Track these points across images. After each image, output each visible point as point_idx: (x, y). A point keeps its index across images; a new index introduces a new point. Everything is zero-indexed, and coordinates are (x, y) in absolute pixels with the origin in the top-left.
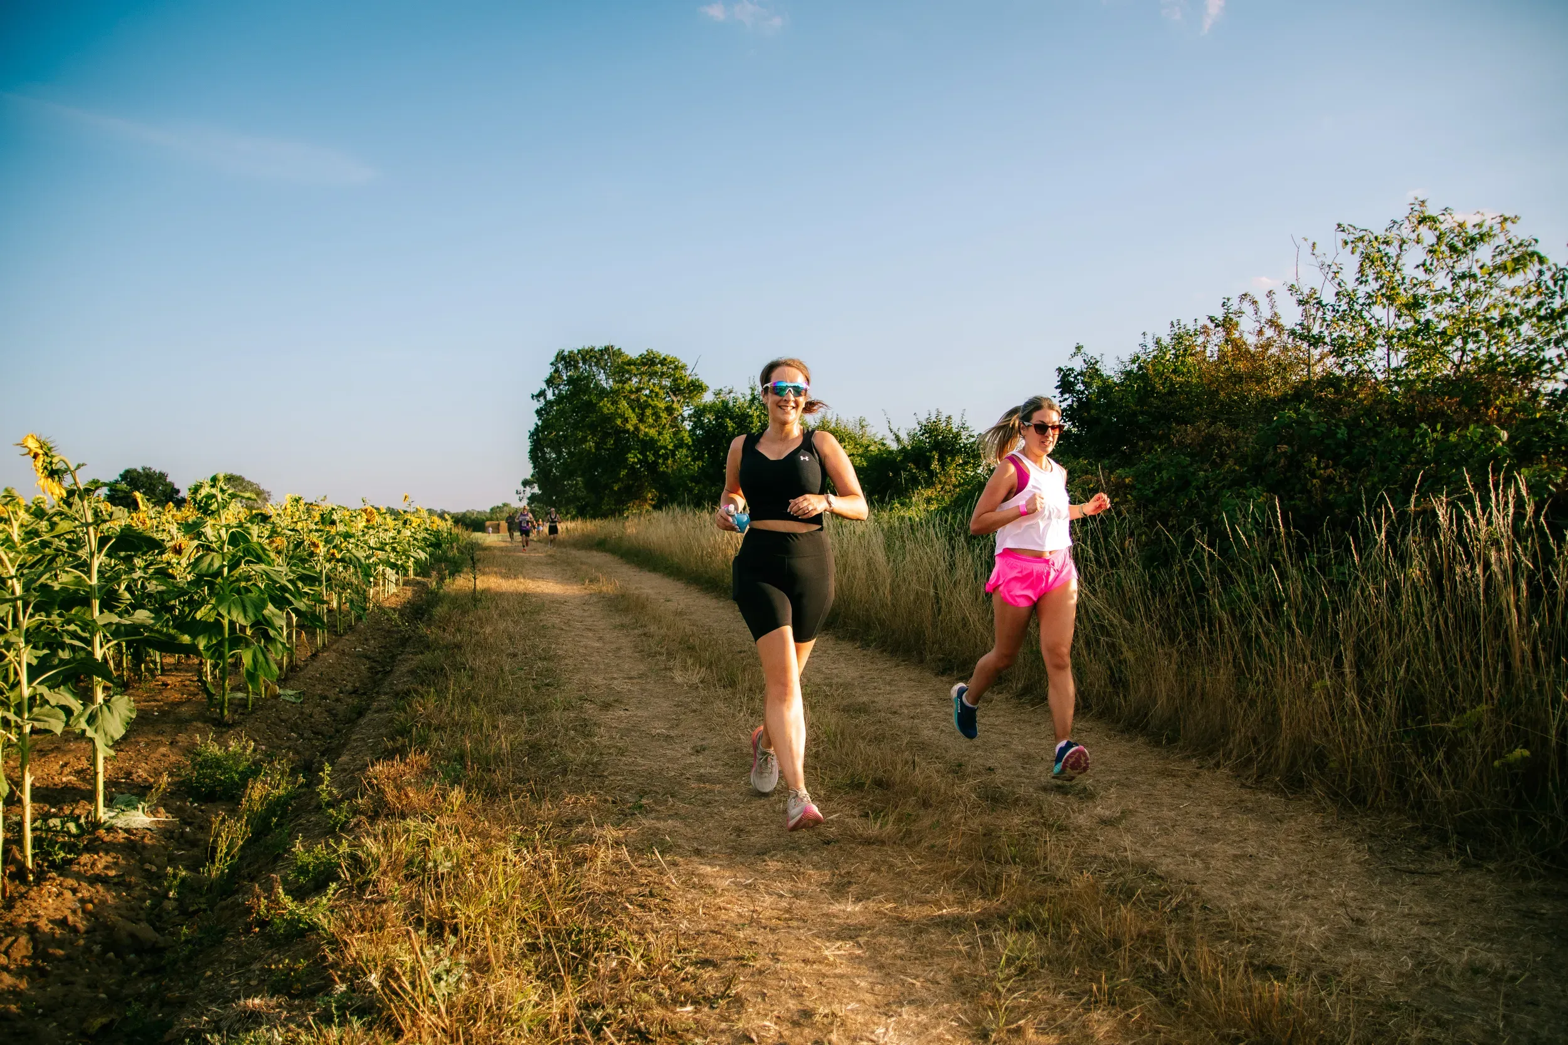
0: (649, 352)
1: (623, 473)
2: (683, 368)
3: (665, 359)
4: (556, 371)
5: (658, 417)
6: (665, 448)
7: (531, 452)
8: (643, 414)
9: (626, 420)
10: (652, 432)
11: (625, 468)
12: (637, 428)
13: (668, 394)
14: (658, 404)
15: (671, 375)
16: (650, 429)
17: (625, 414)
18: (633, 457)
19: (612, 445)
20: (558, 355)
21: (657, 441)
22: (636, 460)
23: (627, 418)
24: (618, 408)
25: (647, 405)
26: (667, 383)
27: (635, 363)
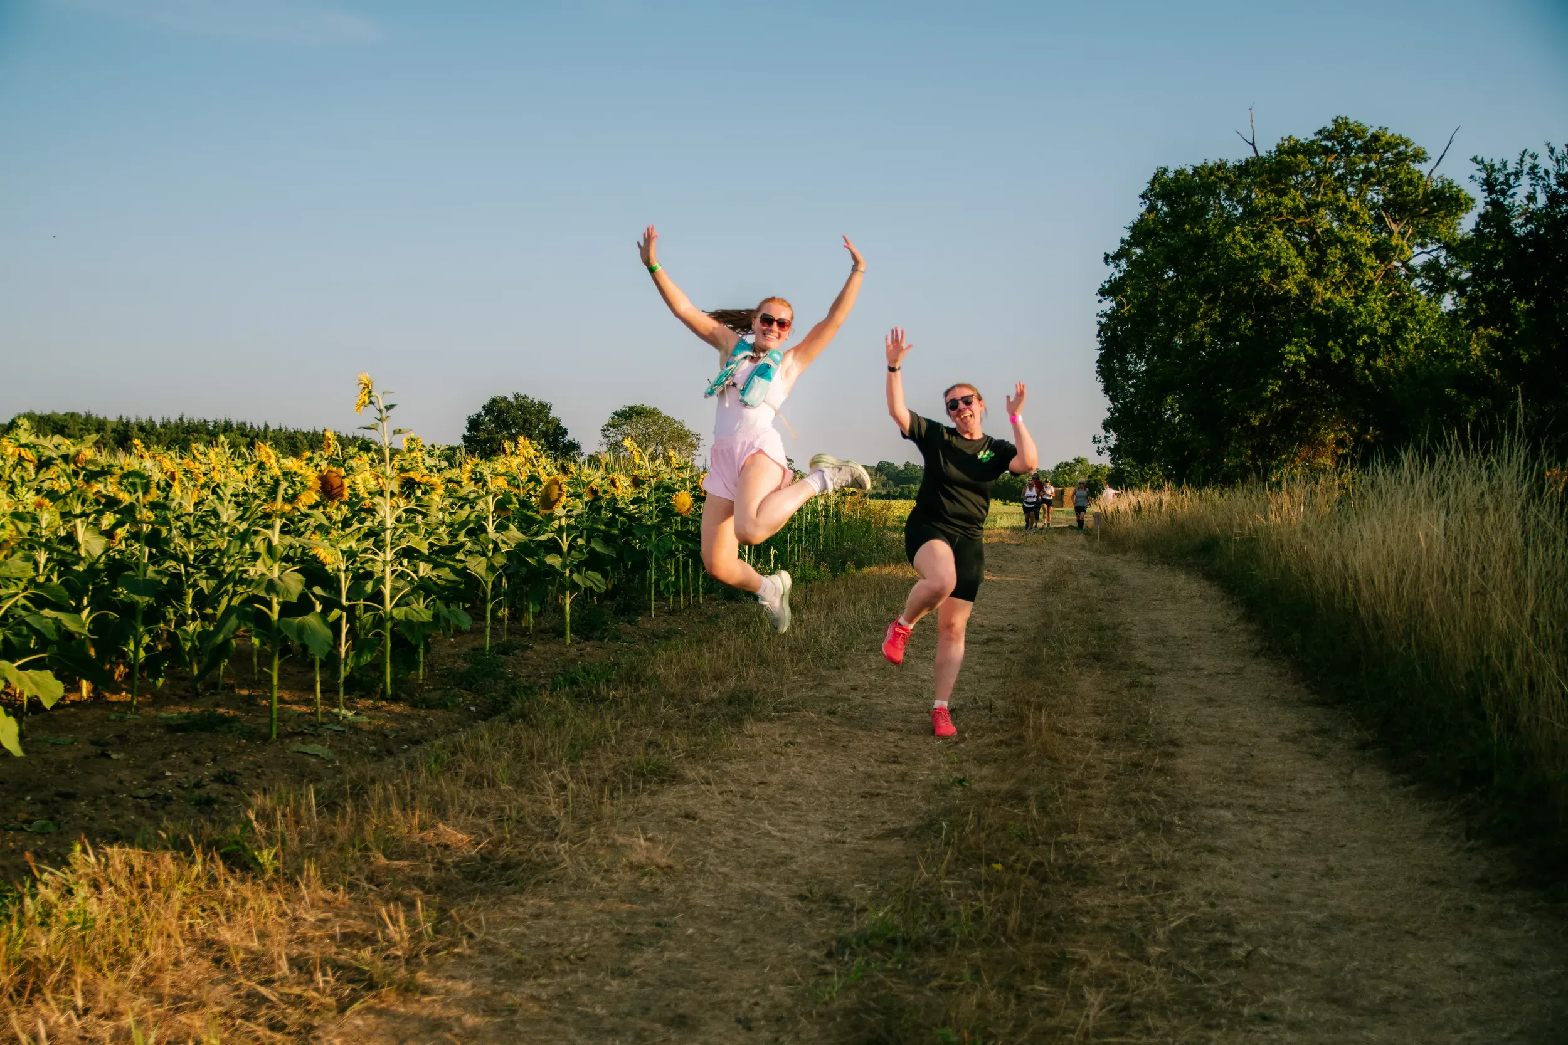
0: (1341, 123)
1: (1274, 386)
2: (1419, 156)
3: (1375, 138)
4: (1152, 209)
5: (1354, 264)
6: (1372, 332)
7: (1101, 364)
8: (1321, 260)
9: (1282, 273)
10: (1344, 299)
11: (1278, 375)
12: (1306, 291)
13: (1379, 219)
14: (1357, 236)
15: (1388, 176)
16: (1337, 290)
17: (1278, 261)
18: (1296, 353)
19: (1250, 329)
20: (1155, 178)
21: (1352, 316)
22: (1303, 359)
23: (1285, 267)
24: (1267, 247)
25: (1333, 240)
26: (1375, 195)
27: (1308, 150)
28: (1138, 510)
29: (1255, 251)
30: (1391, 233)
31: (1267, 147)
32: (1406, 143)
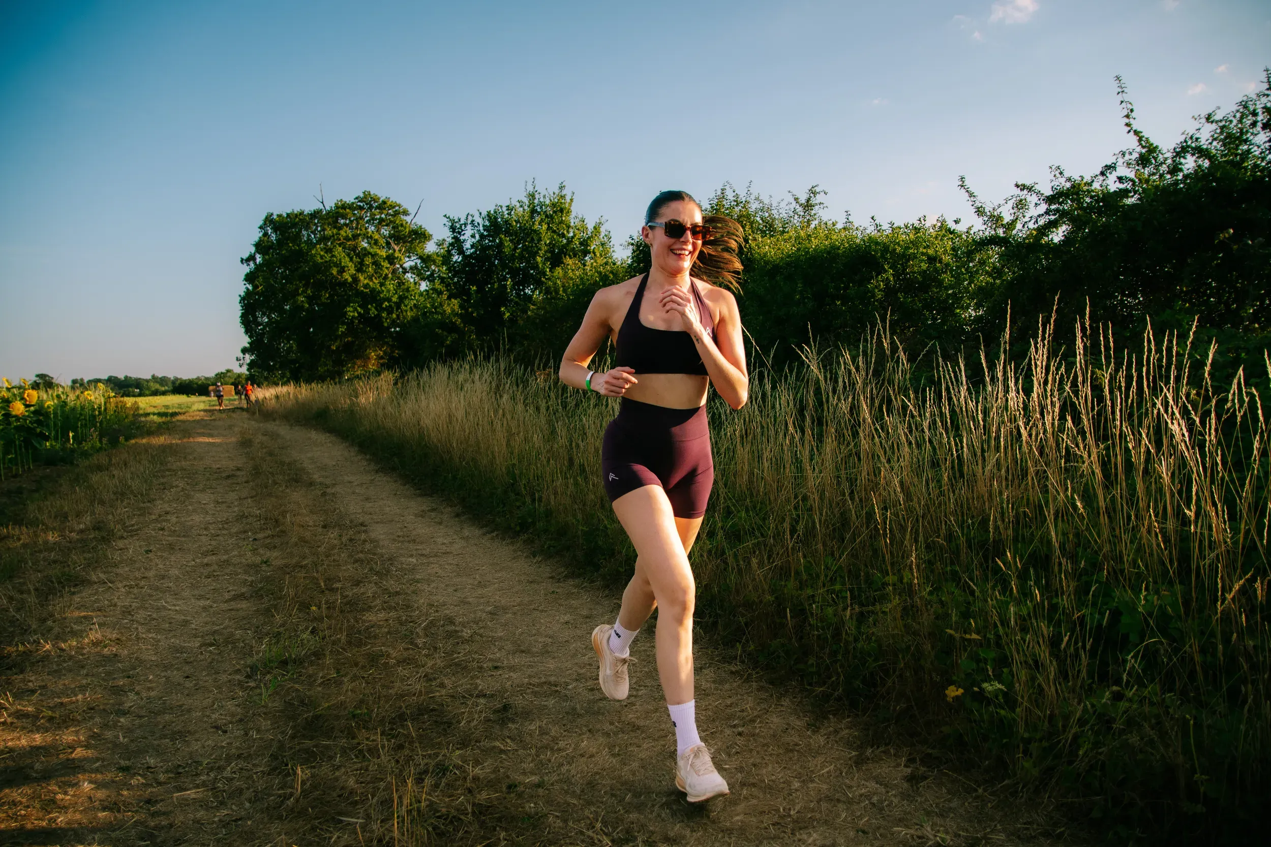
0: (367, 194)
1: (342, 329)
2: (406, 213)
3: (384, 202)
4: (265, 234)
5: (378, 266)
6: (389, 300)
7: (244, 317)
8: (362, 263)
9: (342, 270)
10: (375, 283)
11: (343, 323)
12: (355, 280)
13: (388, 244)
14: (378, 251)
15: (391, 222)
16: (371, 278)
17: (341, 262)
18: (352, 311)
19: (327, 299)
20: (267, 218)
21: (380, 292)
22: (356, 315)
23: (344, 267)
24: (333, 256)
25: (366, 252)
26: (385, 231)
27: (351, 207)
28: (277, 397)
29: (328, 257)
30: (394, 251)
31: (330, 204)
32: (399, 206)
